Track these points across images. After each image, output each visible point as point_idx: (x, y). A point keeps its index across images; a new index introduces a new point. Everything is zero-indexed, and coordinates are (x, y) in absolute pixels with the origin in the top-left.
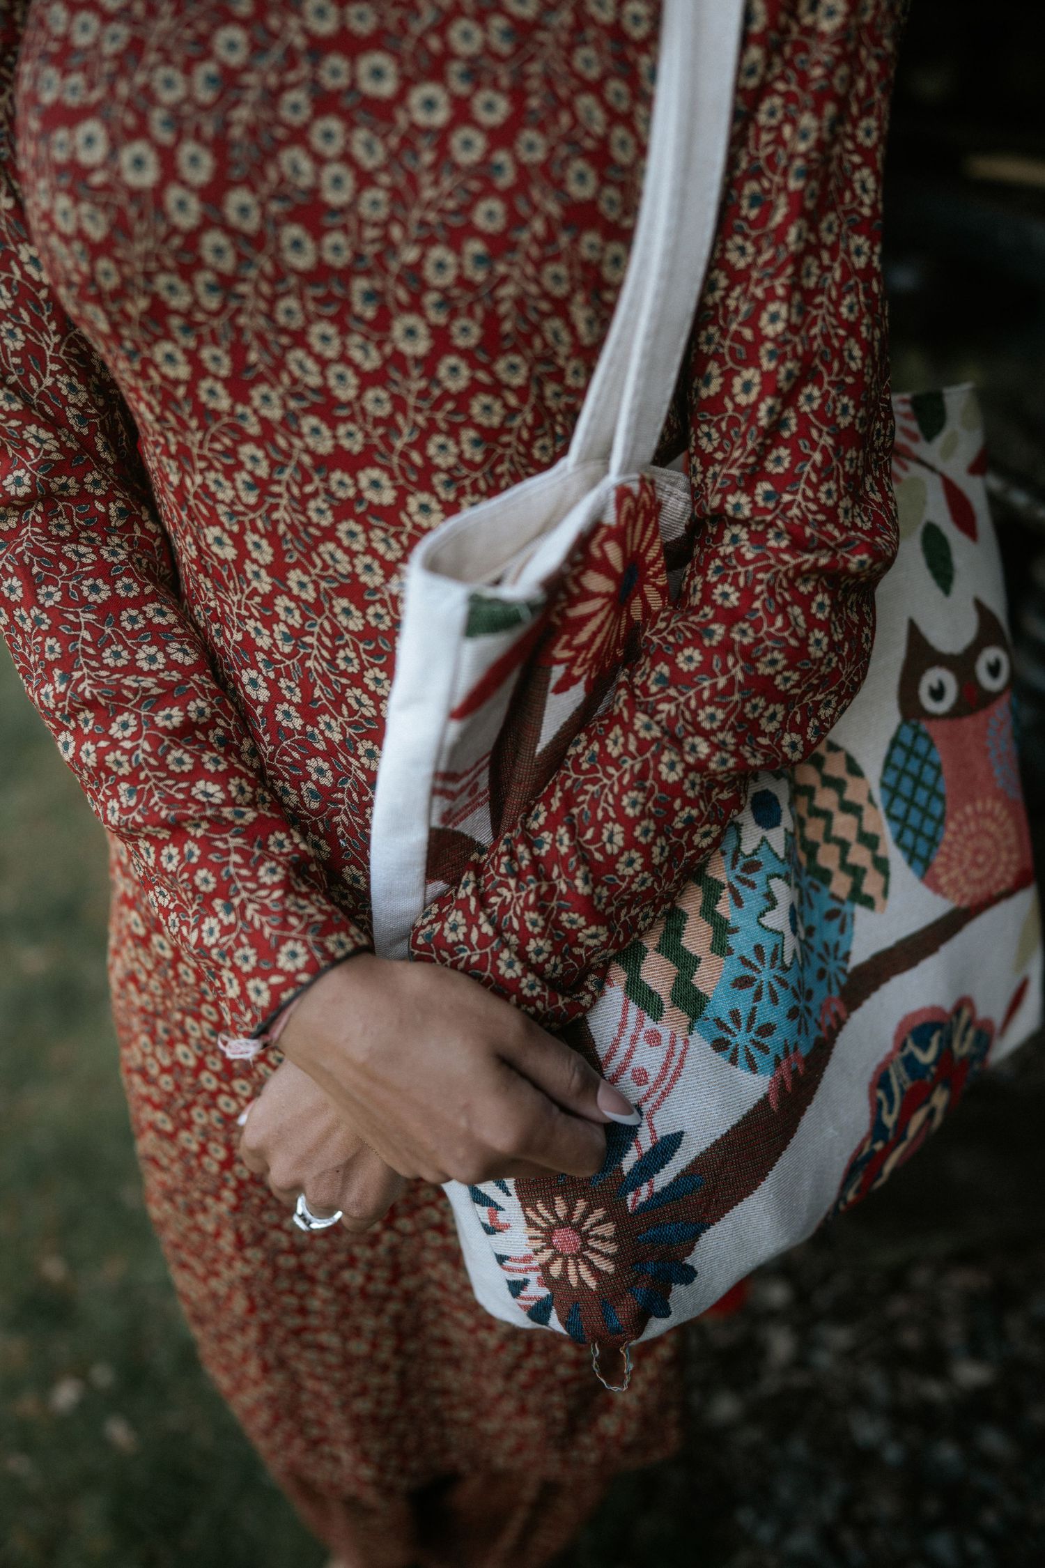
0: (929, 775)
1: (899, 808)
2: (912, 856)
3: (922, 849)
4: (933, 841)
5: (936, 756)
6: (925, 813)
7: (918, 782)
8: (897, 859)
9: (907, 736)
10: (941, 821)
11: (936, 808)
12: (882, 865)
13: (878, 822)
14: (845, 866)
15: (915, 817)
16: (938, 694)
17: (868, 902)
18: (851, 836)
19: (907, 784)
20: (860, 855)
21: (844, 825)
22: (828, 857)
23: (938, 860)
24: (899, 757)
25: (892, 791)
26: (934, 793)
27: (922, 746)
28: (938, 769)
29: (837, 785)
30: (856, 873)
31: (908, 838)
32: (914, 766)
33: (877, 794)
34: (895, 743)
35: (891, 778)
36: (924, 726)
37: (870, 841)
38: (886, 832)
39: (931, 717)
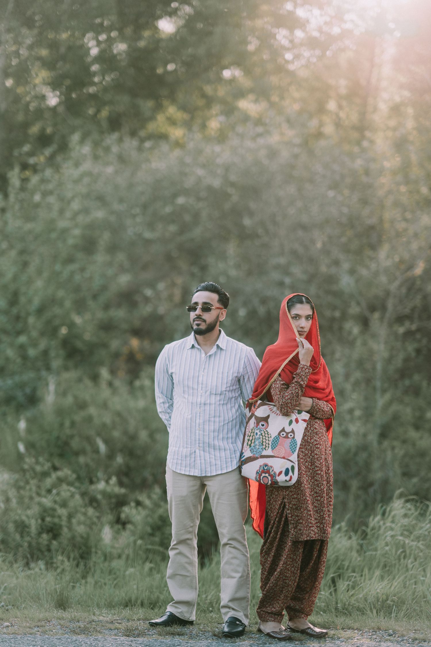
0: (278, 441)
1: (273, 443)
2: (272, 448)
3: (273, 448)
4: (275, 448)
5: (279, 440)
6: (275, 445)
7: (276, 441)
8: (270, 447)
9: (277, 436)
10: (276, 446)
11: (277, 445)
12: (269, 447)
13: (270, 443)
14: (265, 445)
15: (274, 444)
16: (283, 435)
17: (266, 450)
18: (267, 443)
19: (275, 441)
20: (267, 445)
21: (267, 442)
22: (264, 444)
23: (274, 450)
24: (275, 438)
25: (273, 441)
26: (277, 443)
27: (278, 438)
28: (279, 441)
29: (269, 438)
30: (266, 446)
31: (272, 446)
32: (277, 440)
33: (272, 440)
34: (276, 436)
35: (274, 439)
36: (280, 437)
37: (269, 444)
38: (270, 444)
39: (281, 436)
